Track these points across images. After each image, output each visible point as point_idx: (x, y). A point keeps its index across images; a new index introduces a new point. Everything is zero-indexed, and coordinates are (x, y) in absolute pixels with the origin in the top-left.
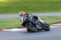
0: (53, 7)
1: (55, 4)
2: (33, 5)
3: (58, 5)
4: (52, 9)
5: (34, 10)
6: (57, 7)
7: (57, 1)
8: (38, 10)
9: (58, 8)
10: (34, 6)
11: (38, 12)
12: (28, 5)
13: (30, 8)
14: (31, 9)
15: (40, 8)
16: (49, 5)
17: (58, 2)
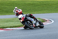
1: (28, 6)
2: (7, 7)
3: (31, 7)
4: (25, 11)
5: (8, 12)
6: (29, 9)
7: (30, 3)
9: (31, 9)
12: (3, 7)
14: (5, 11)
16: (22, 7)
17: (31, 4)
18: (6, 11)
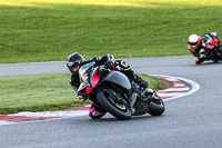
0: (94, 41)
1: (99, 27)
2: (19, 31)
3: (111, 32)
4: (89, 47)
5: (24, 52)
7: (107, 19)
8: (38, 51)
9: (113, 42)
10: (26, 36)
11: (39, 58)
12: (3, 31)
13: (11, 44)
14: (12, 47)
15: (46, 43)
16: (80, 32)
17: (111, 22)
18: (18, 49)
